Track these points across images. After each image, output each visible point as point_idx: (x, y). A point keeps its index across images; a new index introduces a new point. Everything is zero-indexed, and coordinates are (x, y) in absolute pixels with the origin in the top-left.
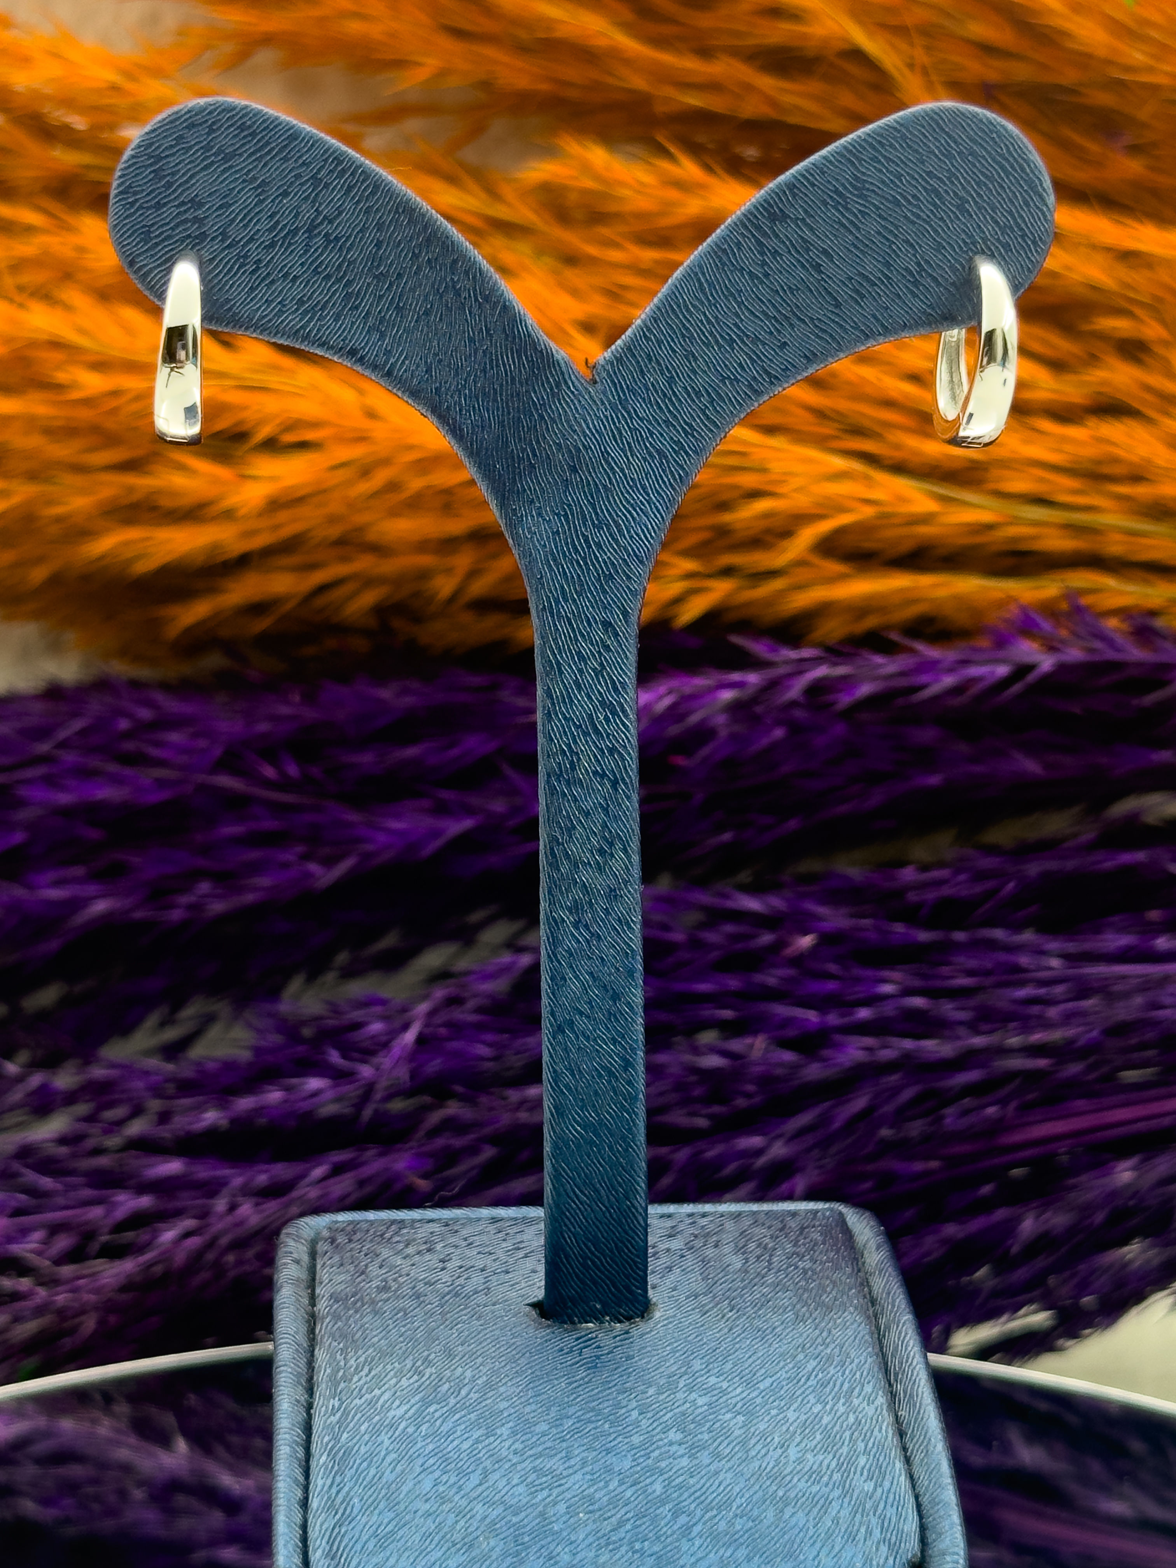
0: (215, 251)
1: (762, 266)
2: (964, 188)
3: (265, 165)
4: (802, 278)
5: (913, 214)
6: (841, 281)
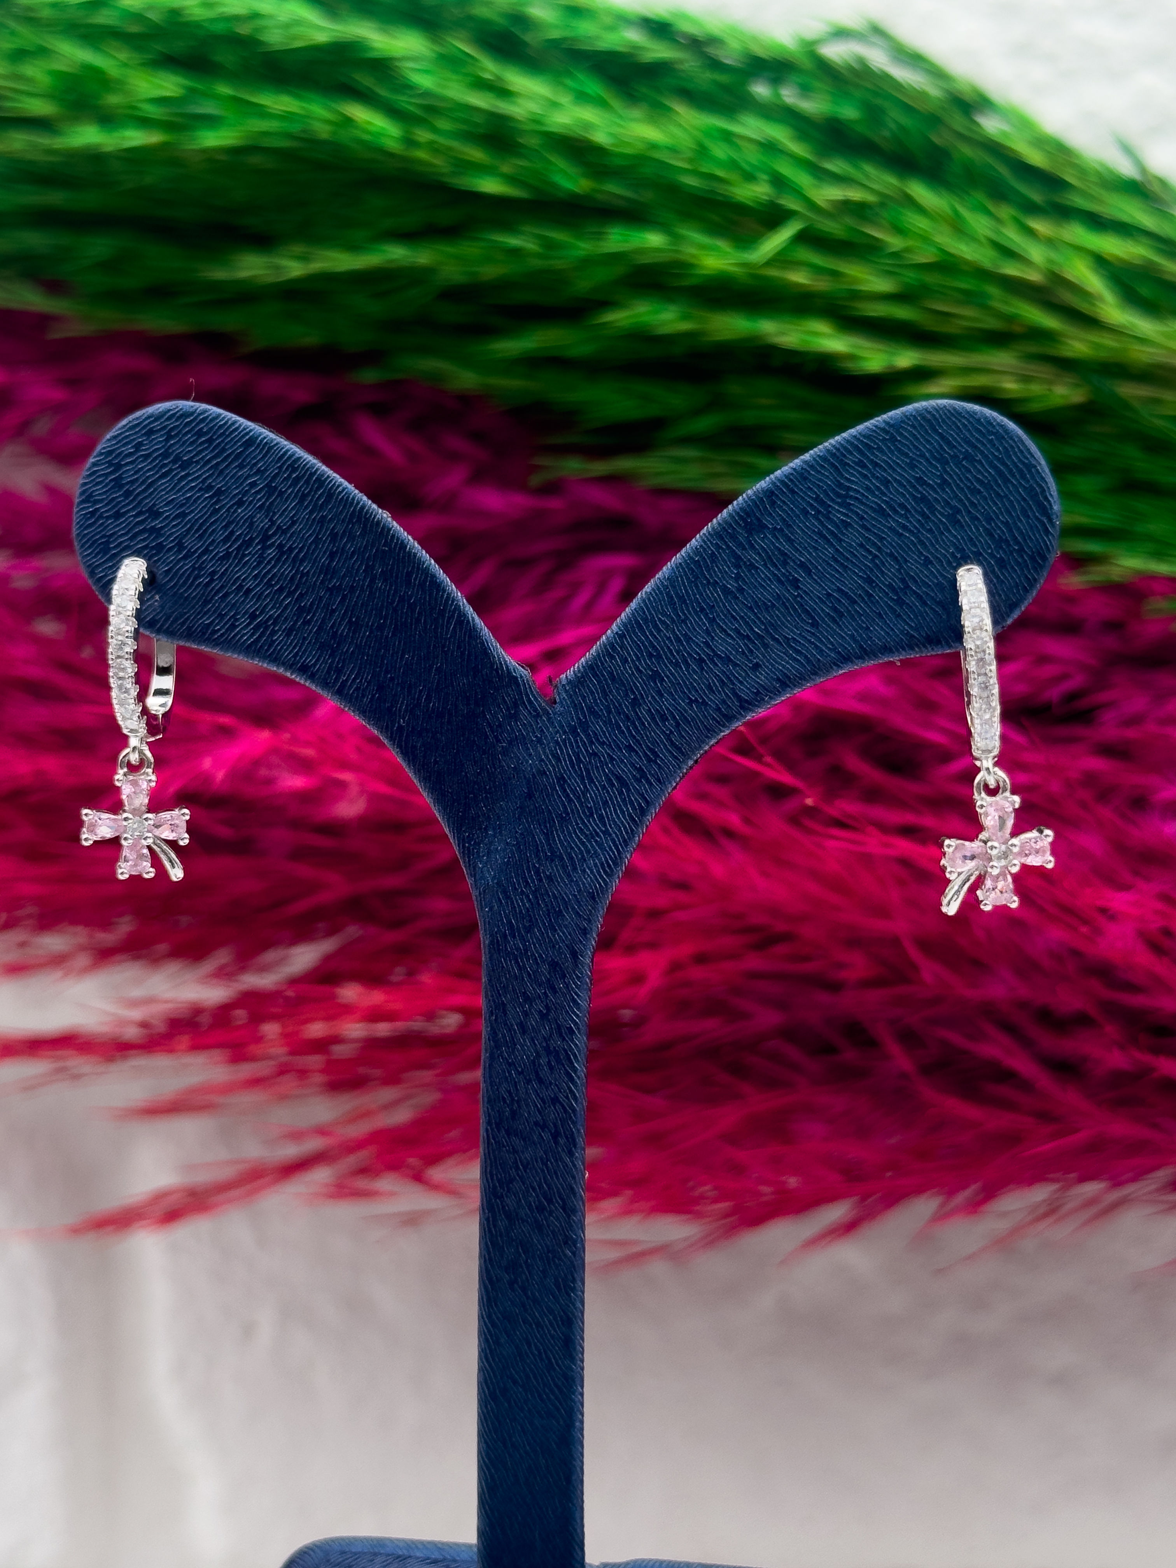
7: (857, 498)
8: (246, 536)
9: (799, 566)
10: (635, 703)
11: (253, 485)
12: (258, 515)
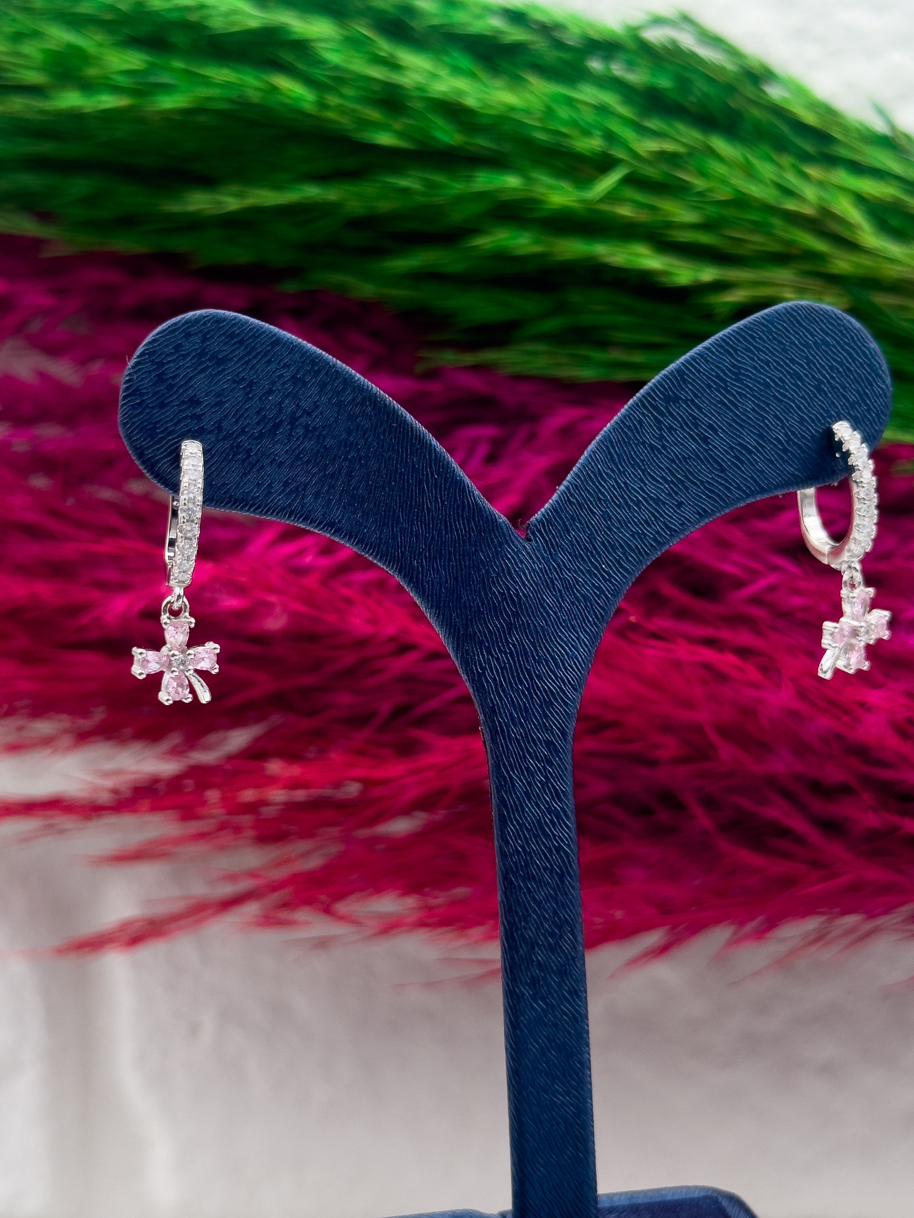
7: (748, 376)
8: (276, 419)
9: (708, 427)
10: (591, 536)
12: (286, 402)
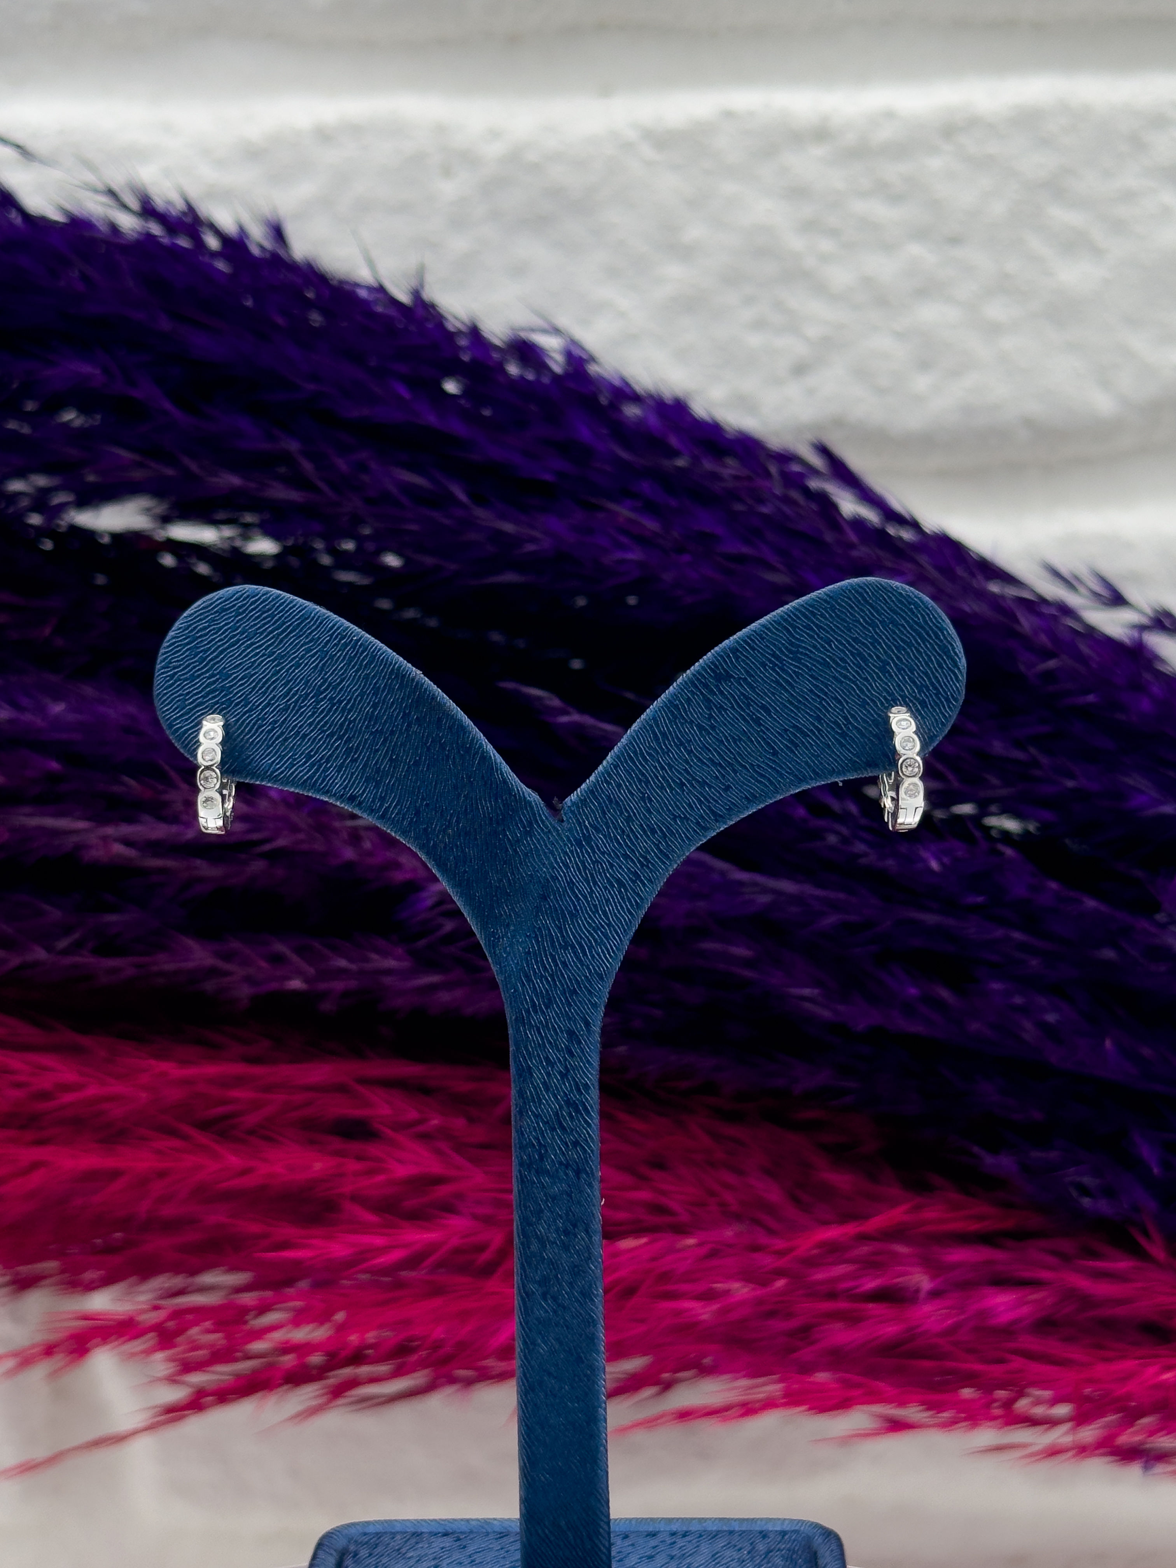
0: (238, 714)
1: (709, 719)
2: (885, 652)
3: (281, 641)
4: (743, 730)
5: (841, 674)
6: (778, 733)
7: (806, 654)
8: (301, 692)
9: (761, 707)
10: (629, 819)
11: (309, 650)
12: (313, 675)
